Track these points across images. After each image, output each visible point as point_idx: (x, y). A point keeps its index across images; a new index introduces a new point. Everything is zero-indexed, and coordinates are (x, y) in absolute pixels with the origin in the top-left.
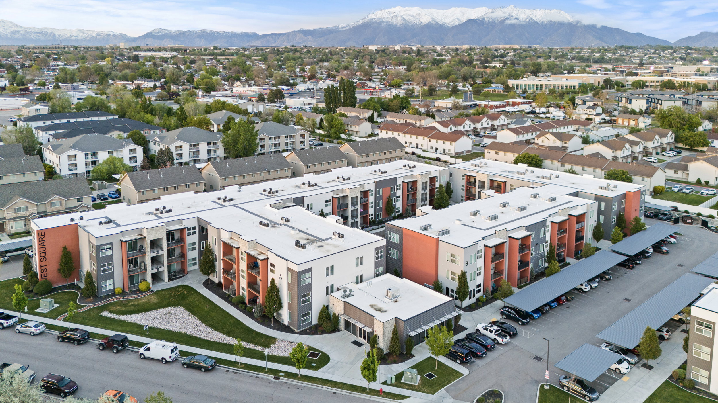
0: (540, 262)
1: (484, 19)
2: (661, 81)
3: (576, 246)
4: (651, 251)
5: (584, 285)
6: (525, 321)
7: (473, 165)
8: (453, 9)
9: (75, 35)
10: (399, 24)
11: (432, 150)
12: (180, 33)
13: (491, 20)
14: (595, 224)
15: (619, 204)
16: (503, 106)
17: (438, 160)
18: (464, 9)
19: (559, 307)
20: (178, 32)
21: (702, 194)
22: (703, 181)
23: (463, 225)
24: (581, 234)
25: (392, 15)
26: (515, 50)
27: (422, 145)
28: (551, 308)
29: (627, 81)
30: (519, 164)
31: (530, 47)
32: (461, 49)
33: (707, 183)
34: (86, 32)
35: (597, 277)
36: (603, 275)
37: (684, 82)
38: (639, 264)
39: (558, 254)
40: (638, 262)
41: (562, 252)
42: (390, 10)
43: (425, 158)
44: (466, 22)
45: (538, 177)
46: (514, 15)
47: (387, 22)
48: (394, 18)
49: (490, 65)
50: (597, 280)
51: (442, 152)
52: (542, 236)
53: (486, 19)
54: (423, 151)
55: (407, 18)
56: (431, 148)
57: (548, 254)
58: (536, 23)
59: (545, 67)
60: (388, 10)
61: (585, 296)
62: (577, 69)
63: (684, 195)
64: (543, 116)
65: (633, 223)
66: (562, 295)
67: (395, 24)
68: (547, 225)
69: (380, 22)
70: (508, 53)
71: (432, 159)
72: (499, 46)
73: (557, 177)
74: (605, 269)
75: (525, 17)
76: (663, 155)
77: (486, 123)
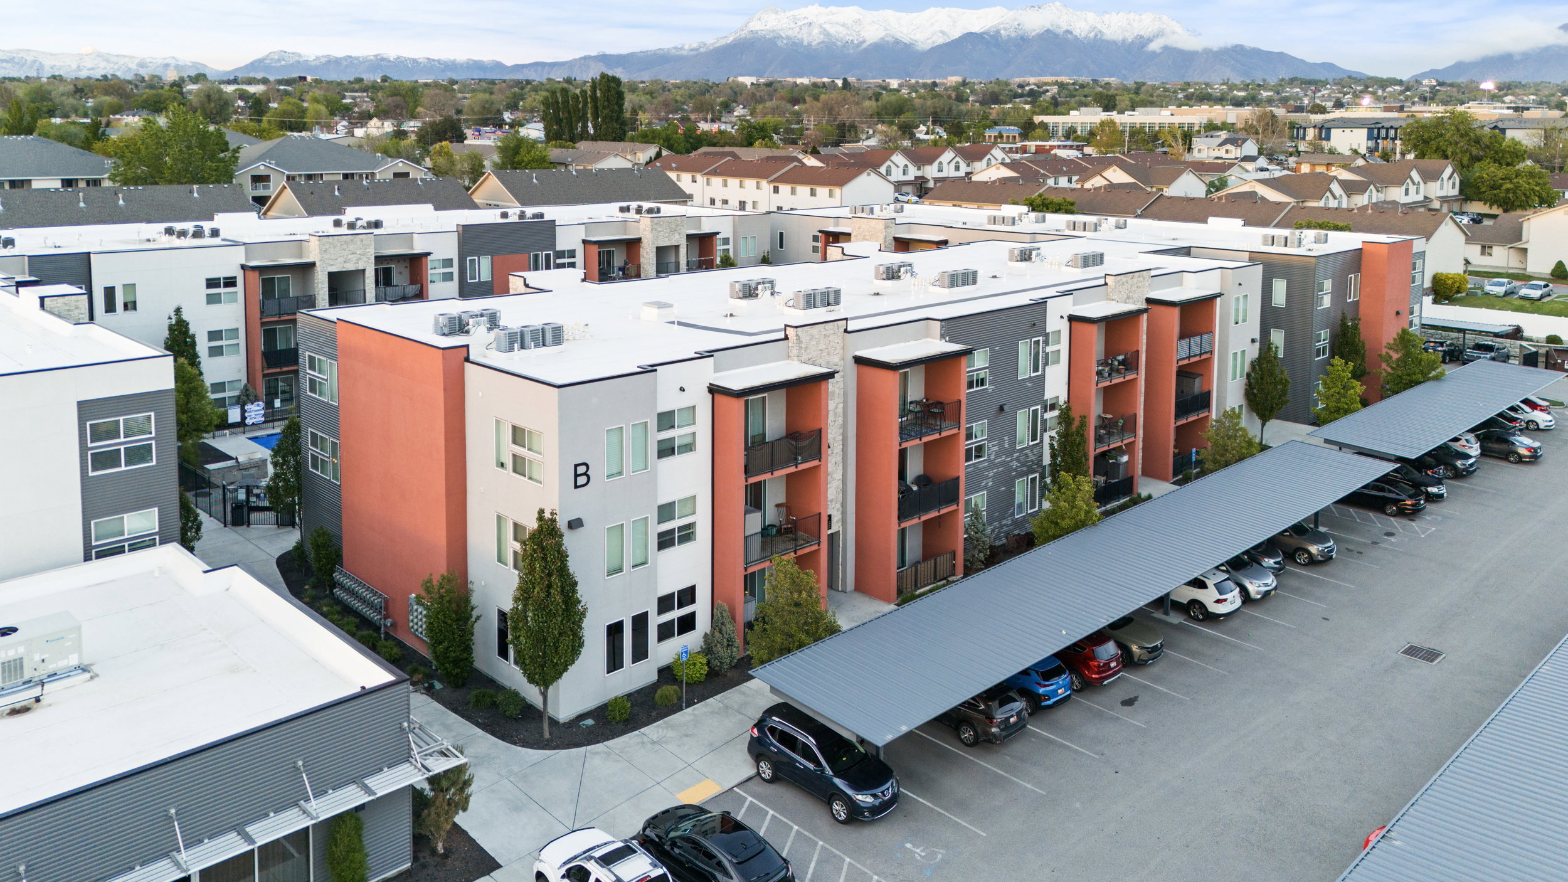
0: (1021, 491)
1: (998, 32)
3: (1178, 429)
4: (1475, 450)
5: (1210, 583)
6: (864, 799)
8: (932, 10)
9: (89, 66)
10: (814, 43)
12: (329, 62)
13: (1013, 35)
14: (1253, 352)
15: (1340, 291)
18: (956, 11)
19: (1082, 700)
20: (323, 60)
23: (675, 323)
24: (1197, 386)
25: (800, 23)
26: (1062, 85)
28: (1037, 707)
31: (1094, 80)
32: (944, 84)
34: (115, 59)
35: (1269, 546)
36: (1296, 541)
38: (1439, 497)
39: (1102, 457)
40: (1433, 490)
41: (1119, 451)
42: (796, 12)
44: (960, 38)
46: (1062, 24)
47: (788, 38)
48: (805, 30)
50: (1270, 562)
52: (1024, 370)
53: (1002, 32)
55: (832, 30)
57: (1053, 456)
58: (1108, 42)
60: (792, 13)
61: (1217, 641)
65: (1395, 356)
66: (1098, 638)
67: (805, 43)
68: (1050, 328)
69: (775, 38)
70: (1047, 89)
72: (1027, 78)
73: (1121, 225)
74: (1299, 514)
75: (1087, 28)
77: (953, 164)
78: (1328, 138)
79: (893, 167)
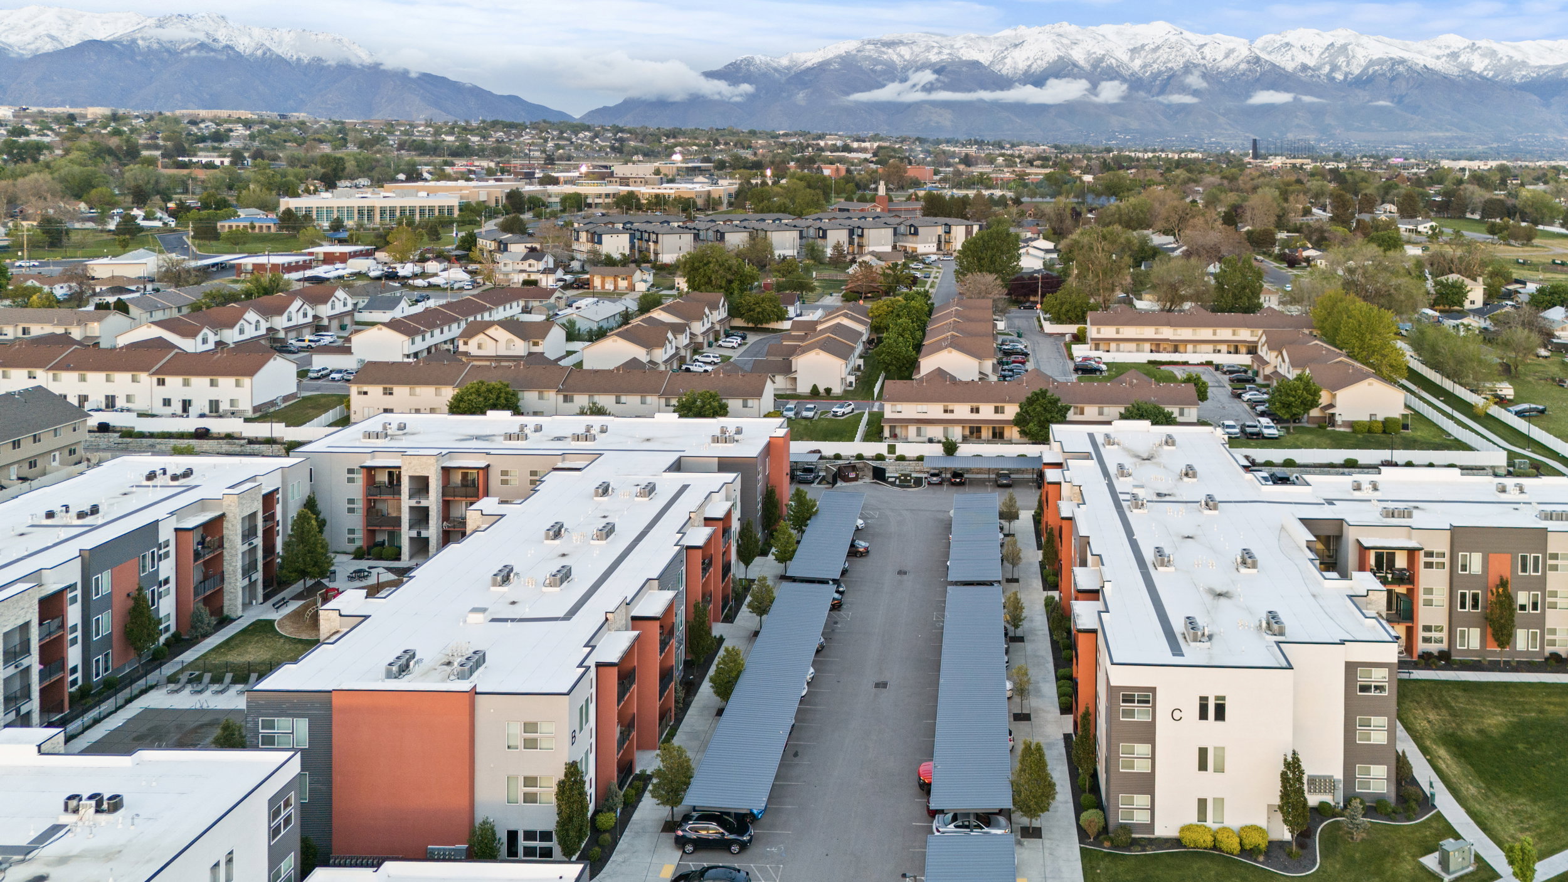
1: (134, 41)
2: (614, 195)
3: (723, 590)
6: (746, 838)
7: (369, 435)
11: (168, 410)
13: (155, 46)
14: (739, 526)
15: (764, 469)
16: (306, 266)
17: (203, 434)
21: (835, 414)
22: (821, 390)
23: (493, 620)
24: (726, 559)
26: (247, 124)
27: (129, 398)
29: (550, 196)
30: (489, 413)
31: (283, 116)
32: (84, 116)
33: (828, 391)
37: (657, 196)
43: (152, 435)
44: (78, 46)
45: (559, 439)
46: (221, 39)
49: (195, 160)
51: (207, 411)
53: (140, 42)
54: (140, 415)
56: (167, 402)
58: (281, 61)
59: (350, 165)
62: (425, 171)
63: (808, 422)
64: (419, 282)
70: (231, 130)
71: (181, 436)
72: (197, 112)
73: (603, 430)
75: (253, 44)
76: (720, 346)
77: (301, 312)
78: (600, 242)
79: (246, 325)
